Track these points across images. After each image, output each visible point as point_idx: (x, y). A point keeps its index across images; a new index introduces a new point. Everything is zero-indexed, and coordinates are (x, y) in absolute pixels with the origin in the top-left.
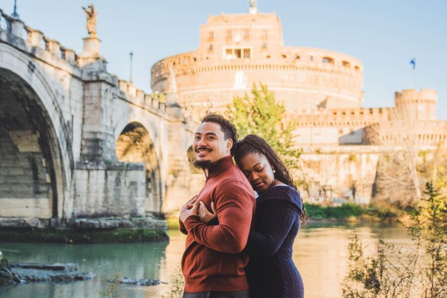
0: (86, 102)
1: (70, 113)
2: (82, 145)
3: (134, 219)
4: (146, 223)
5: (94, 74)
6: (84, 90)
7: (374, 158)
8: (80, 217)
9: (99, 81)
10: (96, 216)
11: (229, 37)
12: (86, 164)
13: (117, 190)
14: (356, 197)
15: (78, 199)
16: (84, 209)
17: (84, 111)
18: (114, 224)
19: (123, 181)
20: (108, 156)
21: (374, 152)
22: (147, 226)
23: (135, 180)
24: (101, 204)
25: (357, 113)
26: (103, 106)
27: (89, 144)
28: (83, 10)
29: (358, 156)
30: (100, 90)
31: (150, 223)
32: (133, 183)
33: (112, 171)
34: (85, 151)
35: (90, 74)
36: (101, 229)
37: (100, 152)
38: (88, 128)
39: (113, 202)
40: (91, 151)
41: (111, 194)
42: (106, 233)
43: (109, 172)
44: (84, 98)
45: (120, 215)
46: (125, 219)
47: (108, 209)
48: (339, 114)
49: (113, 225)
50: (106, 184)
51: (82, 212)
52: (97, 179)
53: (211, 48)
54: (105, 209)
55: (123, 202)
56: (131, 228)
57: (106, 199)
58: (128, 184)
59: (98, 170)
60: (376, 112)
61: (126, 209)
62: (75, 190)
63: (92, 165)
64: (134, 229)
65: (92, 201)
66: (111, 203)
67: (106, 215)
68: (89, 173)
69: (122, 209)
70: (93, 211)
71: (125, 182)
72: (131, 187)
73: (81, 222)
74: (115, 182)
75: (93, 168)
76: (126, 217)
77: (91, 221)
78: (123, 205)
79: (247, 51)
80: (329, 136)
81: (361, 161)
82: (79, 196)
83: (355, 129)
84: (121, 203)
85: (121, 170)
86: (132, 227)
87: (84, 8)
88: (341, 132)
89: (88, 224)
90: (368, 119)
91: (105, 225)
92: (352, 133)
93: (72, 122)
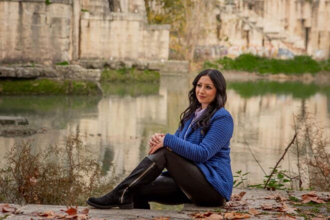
3: (58, 67)
4: (73, 72)
13: (35, 29)
18: (34, 72)
19: (43, 17)
22: (75, 77)
23: (59, 16)
24: (14, 45)
31: (78, 72)
32: (56, 20)
33: (28, 3)
36: (17, 78)
39: (30, 44)
41: (28, 33)
42: (26, 83)
43: (24, 5)
45: (39, 60)
46: (47, 66)
47: (24, 52)
49: (33, 74)
50: (20, 20)
52: (9, 13)
54: (20, 53)
55: (42, 44)
56: (55, 78)
57: (21, 39)
58: (49, 21)
61: (47, 53)
64: (58, 79)
65: (3, 41)
66: (28, 46)
67: (22, 60)
69: (42, 54)
71: (46, 19)
72: (53, 26)
74: (32, 17)
76: (47, 63)
78: (43, 48)
86: (56, 77)
91: (23, 73)
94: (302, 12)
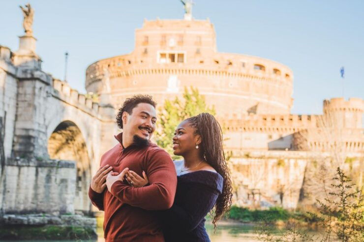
0: (20, 99)
1: (3, 109)
2: (13, 142)
3: (63, 216)
4: (75, 221)
5: (29, 72)
6: (18, 87)
7: (302, 164)
8: (9, 213)
9: (33, 79)
10: (25, 212)
11: (164, 41)
12: (17, 160)
13: (47, 187)
14: (284, 202)
15: (7, 195)
16: (13, 205)
17: (17, 108)
18: (43, 220)
19: (53, 178)
20: (40, 153)
21: (302, 158)
22: (76, 224)
23: (66, 177)
24: (30, 200)
25: (286, 119)
26: (36, 103)
27: (21, 140)
28: (20, 8)
29: (286, 161)
30: (34, 88)
31: (79, 220)
32: (63, 181)
33: (43, 168)
34: (17, 147)
35: (25, 72)
36: (29, 225)
37: (31, 149)
38: (20, 125)
39: (43, 199)
40: (22, 148)
41: (41, 190)
42: (35, 229)
43: (40, 169)
44: (18, 95)
45: (49, 212)
46: (54, 216)
47: (37, 205)
48: (269, 119)
49: (42, 222)
50: (36, 181)
51: (11, 208)
52: (28, 176)
53: (146, 52)
54: (34, 206)
55: (52, 199)
56: (60, 226)
57: (36, 195)
58: (58, 181)
59: (29, 166)
60: (304, 119)
61: (55, 206)
62: (5, 186)
63: (23, 162)
64: (63, 226)
65: (22, 197)
66: (41, 200)
67: (36, 212)
68: (20, 169)
69: (52, 206)
70: (22, 207)
71: (56, 180)
72: (62, 184)
73: (10, 218)
74: (46, 179)
75: (24, 164)
76: (55, 213)
77: (20, 217)
78: (52, 202)
79: (181, 56)
80: (259, 141)
81: (289, 166)
82: (9, 192)
83: (284, 135)
84: (51, 200)
85: (52, 167)
86: (61, 224)
87: (21, 7)
88: (270, 137)
89: (16, 221)
90: (297, 125)
91: (34, 221)
92: (281, 139)
93: (5, 118)
94: (277, 173)
